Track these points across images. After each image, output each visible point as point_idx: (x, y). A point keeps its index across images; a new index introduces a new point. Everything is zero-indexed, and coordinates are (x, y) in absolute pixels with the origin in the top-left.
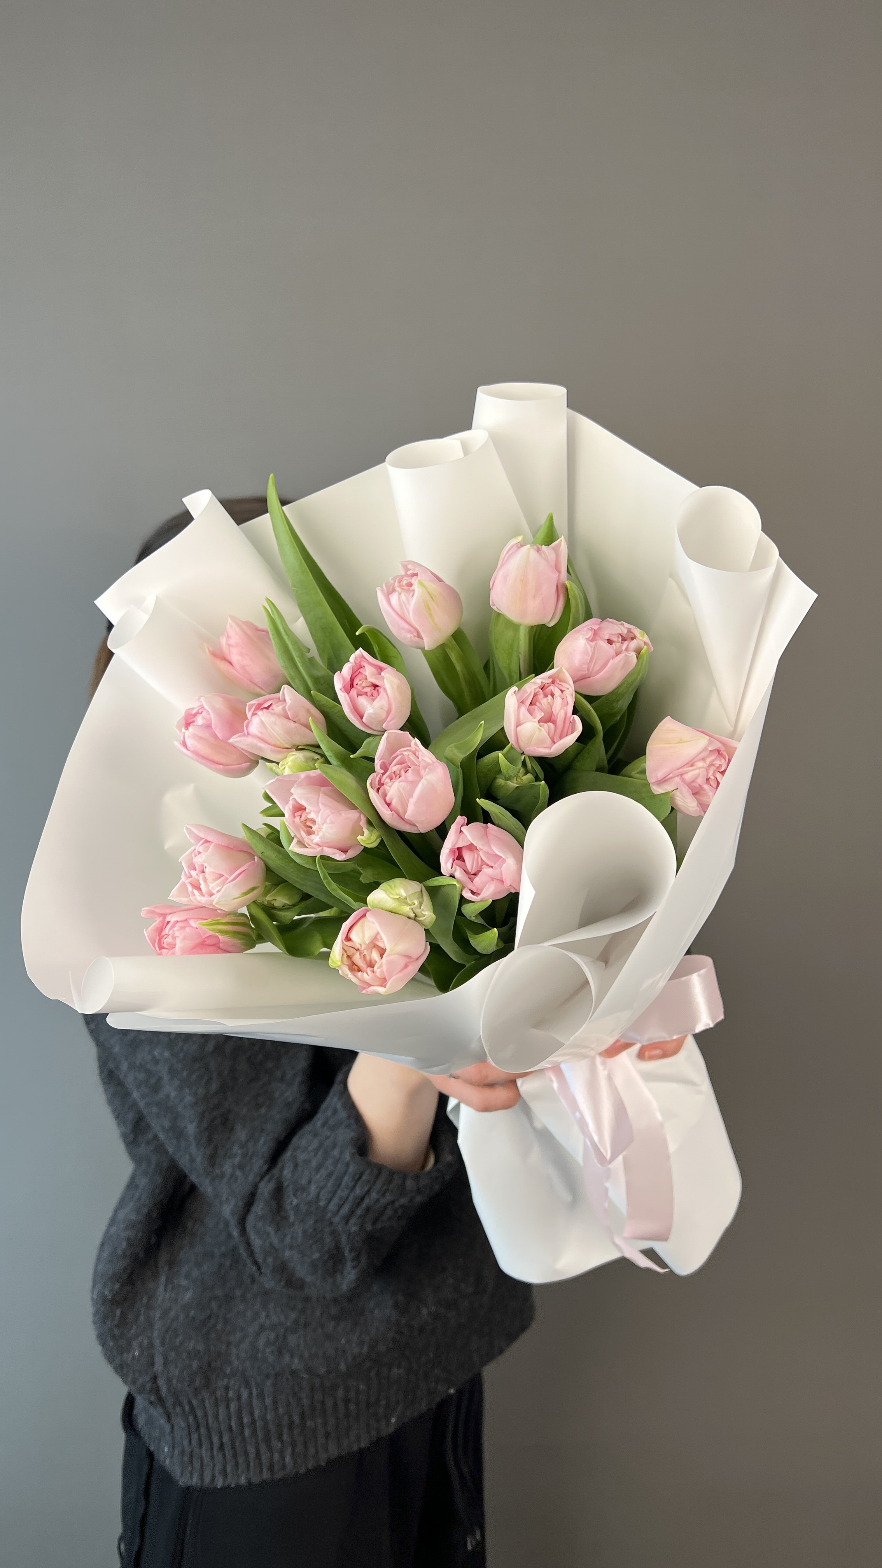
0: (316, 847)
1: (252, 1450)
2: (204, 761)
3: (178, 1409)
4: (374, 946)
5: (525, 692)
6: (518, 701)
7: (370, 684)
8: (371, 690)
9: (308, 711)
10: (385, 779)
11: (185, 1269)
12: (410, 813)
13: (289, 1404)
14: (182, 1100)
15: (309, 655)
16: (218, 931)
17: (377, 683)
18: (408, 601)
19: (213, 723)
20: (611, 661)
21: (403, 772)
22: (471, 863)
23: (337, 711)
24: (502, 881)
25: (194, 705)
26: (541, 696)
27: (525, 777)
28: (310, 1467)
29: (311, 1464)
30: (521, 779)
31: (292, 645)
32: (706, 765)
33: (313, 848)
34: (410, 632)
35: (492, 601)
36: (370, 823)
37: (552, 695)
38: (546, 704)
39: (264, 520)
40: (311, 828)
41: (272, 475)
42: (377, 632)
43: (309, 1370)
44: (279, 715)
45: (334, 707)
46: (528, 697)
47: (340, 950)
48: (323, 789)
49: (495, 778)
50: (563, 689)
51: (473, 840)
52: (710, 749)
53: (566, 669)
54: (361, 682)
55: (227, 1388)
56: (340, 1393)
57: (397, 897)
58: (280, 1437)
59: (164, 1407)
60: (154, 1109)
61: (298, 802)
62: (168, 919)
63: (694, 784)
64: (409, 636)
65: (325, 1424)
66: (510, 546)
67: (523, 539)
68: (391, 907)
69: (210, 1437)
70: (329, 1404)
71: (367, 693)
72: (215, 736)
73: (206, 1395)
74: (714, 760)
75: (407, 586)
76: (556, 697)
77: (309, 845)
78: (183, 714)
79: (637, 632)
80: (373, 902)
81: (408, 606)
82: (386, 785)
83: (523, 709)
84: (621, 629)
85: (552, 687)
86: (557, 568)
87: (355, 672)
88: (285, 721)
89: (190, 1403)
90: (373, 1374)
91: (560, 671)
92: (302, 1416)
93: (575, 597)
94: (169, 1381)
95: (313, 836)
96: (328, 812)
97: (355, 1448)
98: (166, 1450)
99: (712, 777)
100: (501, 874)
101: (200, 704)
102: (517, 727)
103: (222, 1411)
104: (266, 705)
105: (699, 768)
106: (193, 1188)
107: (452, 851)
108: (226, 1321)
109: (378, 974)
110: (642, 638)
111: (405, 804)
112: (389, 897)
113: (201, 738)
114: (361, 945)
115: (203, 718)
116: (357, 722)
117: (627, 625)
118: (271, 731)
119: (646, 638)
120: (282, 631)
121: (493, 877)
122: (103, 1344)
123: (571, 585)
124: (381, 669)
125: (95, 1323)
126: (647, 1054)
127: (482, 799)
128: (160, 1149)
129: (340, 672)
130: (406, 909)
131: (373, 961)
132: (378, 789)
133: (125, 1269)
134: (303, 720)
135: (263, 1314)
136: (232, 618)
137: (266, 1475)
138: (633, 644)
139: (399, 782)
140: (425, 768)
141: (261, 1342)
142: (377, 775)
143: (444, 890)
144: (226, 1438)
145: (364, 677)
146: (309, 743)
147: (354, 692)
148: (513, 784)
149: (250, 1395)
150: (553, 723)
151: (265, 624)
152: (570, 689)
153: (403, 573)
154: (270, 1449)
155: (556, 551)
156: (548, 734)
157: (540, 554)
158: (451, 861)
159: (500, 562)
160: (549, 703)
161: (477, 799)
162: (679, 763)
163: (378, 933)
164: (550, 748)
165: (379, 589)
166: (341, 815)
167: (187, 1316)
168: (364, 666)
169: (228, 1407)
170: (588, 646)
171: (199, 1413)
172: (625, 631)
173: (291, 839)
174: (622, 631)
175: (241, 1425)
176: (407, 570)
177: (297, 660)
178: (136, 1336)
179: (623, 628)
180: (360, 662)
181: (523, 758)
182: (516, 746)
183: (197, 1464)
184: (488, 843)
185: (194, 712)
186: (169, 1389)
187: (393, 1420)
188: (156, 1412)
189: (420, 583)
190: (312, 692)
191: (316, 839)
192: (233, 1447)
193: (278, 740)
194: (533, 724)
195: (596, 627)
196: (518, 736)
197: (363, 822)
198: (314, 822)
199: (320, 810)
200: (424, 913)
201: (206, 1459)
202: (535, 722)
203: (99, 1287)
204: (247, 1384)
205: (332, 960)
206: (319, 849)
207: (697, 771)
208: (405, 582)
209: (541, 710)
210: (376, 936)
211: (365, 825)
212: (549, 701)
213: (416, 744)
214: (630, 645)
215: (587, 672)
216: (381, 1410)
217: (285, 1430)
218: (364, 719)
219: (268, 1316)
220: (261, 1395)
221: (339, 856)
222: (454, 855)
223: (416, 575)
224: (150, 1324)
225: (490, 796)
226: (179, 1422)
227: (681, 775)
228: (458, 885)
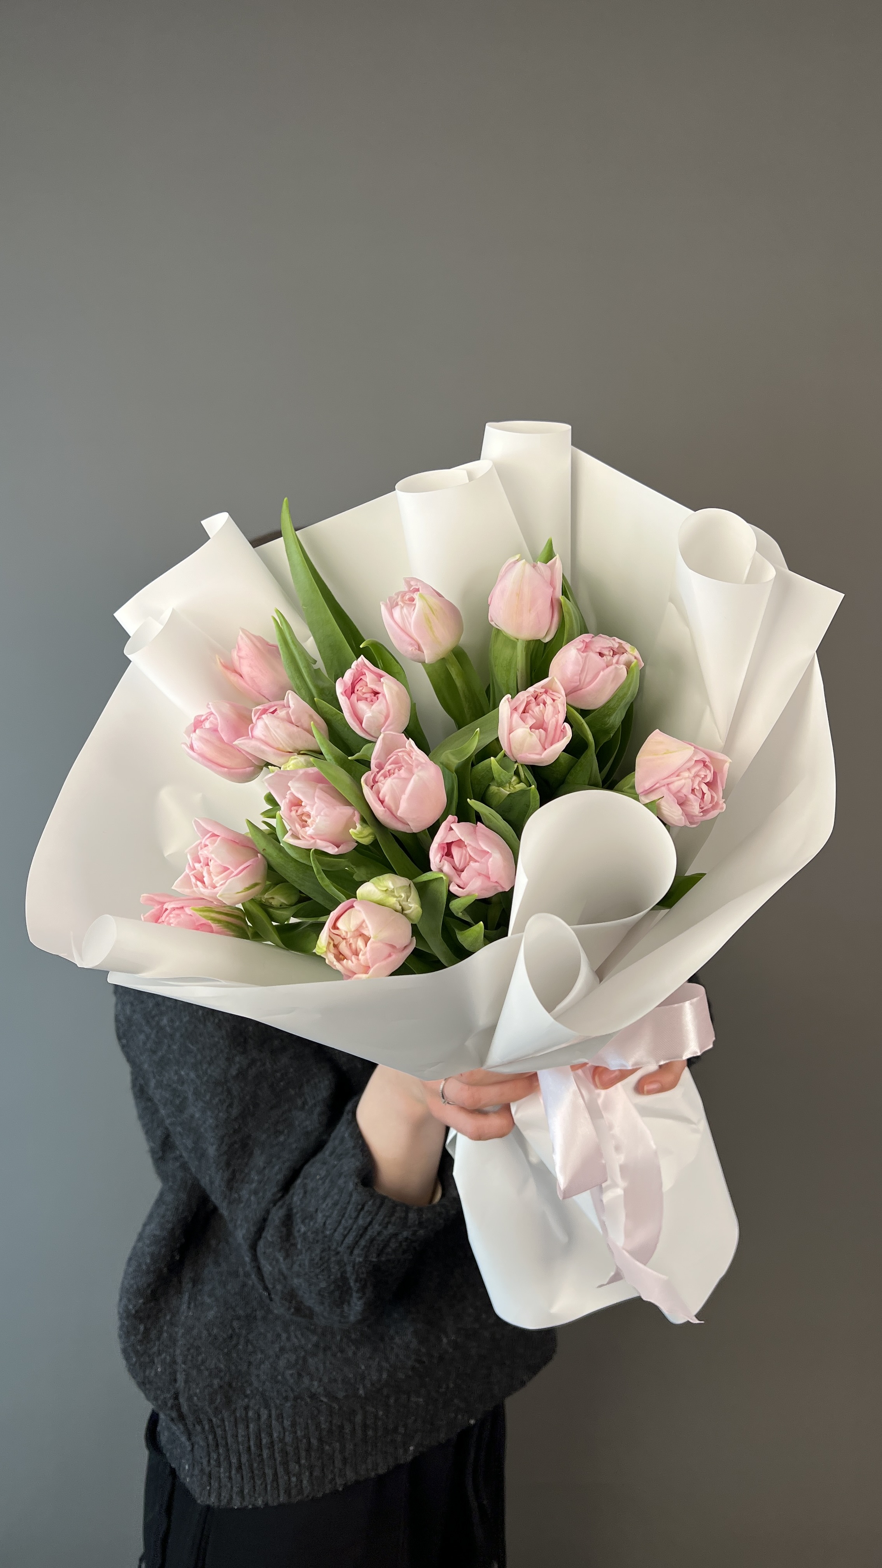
0: (309, 839)
1: (269, 1472)
2: (209, 764)
3: (198, 1428)
4: (360, 935)
5: (519, 699)
6: (511, 708)
7: (371, 691)
8: (371, 696)
9: (311, 717)
10: (379, 778)
11: (207, 1288)
12: (402, 810)
13: (307, 1427)
14: (204, 1122)
15: (315, 667)
16: (209, 918)
17: (377, 689)
18: (410, 614)
19: (219, 726)
20: (602, 673)
21: (397, 770)
22: (459, 858)
23: (339, 719)
24: (489, 878)
25: (203, 712)
26: (533, 704)
27: (518, 785)
28: (327, 1492)
29: (328, 1489)
30: (513, 787)
31: (299, 655)
32: (691, 775)
33: (308, 840)
34: (411, 645)
35: (491, 617)
36: (363, 821)
37: (545, 704)
38: (538, 712)
39: (278, 544)
40: (306, 822)
41: (286, 499)
42: (381, 646)
43: (328, 1394)
44: (282, 720)
45: (336, 714)
46: (520, 704)
47: (326, 937)
48: (320, 785)
49: (489, 785)
50: (555, 698)
51: (461, 835)
52: (695, 759)
53: (559, 680)
54: (361, 688)
55: (247, 1408)
56: (359, 1418)
57: (385, 889)
58: (298, 1462)
59: (185, 1425)
60: (179, 1129)
61: (296, 796)
62: (165, 906)
63: (680, 794)
64: (410, 648)
65: (342, 1450)
66: (508, 564)
67: (521, 557)
68: (379, 898)
69: (228, 1458)
70: (348, 1429)
71: (367, 698)
72: (221, 740)
73: (226, 1414)
74: (699, 771)
75: (410, 601)
76: (548, 705)
77: (304, 838)
78: (192, 721)
79: (627, 646)
80: (362, 894)
81: (409, 619)
82: (380, 782)
83: (516, 716)
84: (612, 643)
85: (544, 696)
86: (552, 584)
87: (356, 680)
88: (289, 725)
89: (210, 1421)
90: (392, 1401)
91: (552, 681)
92: (320, 1440)
93: (569, 613)
94: (190, 1399)
95: (307, 828)
96: (323, 805)
97: (373, 1474)
98: (187, 1467)
99: (698, 788)
100: (488, 868)
101: (208, 711)
102: (510, 734)
103: (241, 1432)
104: (271, 710)
105: (685, 778)
106: (215, 1209)
107: (441, 846)
108: (247, 1341)
109: (362, 962)
110: (632, 653)
111: (397, 802)
112: (377, 888)
113: (207, 741)
114: (347, 933)
115: (211, 722)
116: (357, 727)
117: (617, 640)
118: (275, 735)
119: (636, 653)
120: (290, 641)
121: (479, 872)
122: (127, 1358)
123: (565, 601)
124: (381, 676)
125: (120, 1337)
126: (646, 1088)
127: (473, 800)
128: (184, 1167)
129: (342, 678)
130: (393, 901)
131: (358, 950)
132: (372, 787)
133: (149, 1285)
134: (306, 726)
135: (284, 1336)
136: (243, 630)
137: (282, 1499)
138: (624, 658)
139: (392, 779)
140: (417, 766)
141: (282, 1363)
142: (372, 773)
143: (434, 885)
144: (244, 1459)
145: (365, 684)
146: (311, 749)
147: (354, 697)
148: (505, 791)
149: (270, 1416)
150: (545, 731)
151: (274, 639)
152: (562, 698)
153: (406, 589)
154: (288, 1472)
155: (552, 568)
156: (540, 740)
157: (536, 569)
158: (439, 855)
159: (499, 579)
160: (541, 711)
161: (468, 800)
162: (666, 773)
163: (364, 921)
164: (541, 755)
165: (383, 604)
166: (335, 809)
167: (210, 1335)
168: (365, 674)
169: (248, 1427)
170: (579, 656)
171: (219, 1432)
172: (617, 646)
173: (285, 832)
174: (613, 645)
175: (259, 1446)
176: (410, 586)
177: (304, 671)
178: (159, 1353)
179: (615, 642)
180: (362, 669)
181: (516, 767)
182: (508, 754)
183: (215, 1484)
184: (477, 841)
185: (203, 718)
186: (189, 1406)
187: (411, 1448)
188: (177, 1429)
189: (421, 596)
190: (315, 699)
191: (310, 831)
192: (251, 1466)
193: (281, 744)
194: (524, 729)
195: (587, 640)
196: (511, 743)
197: (357, 818)
198: (309, 816)
199: (315, 803)
200: (410, 905)
201: (225, 1480)
202: (527, 728)
203: (125, 1301)
204: (267, 1406)
205: (318, 947)
206: (313, 841)
207: (683, 781)
208: (407, 597)
209: (533, 717)
210: (361, 925)
211: (359, 821)
212: (541, 709)
213: (411, 746)
214: (620, 659)
215: (579, 683)
216: (399, 1438)
217: (303, 1454)
218: (363, 725)
219: (288, 1339)
220: (280, 1417)
221: (332, 850)
222: (444, 850)
223: (418, 590)
224: (173, 1340)
225: (483, 800)
226: (199, 1440)
227: (668, 784)
228: (444, 878)
